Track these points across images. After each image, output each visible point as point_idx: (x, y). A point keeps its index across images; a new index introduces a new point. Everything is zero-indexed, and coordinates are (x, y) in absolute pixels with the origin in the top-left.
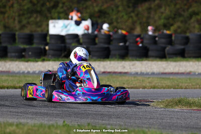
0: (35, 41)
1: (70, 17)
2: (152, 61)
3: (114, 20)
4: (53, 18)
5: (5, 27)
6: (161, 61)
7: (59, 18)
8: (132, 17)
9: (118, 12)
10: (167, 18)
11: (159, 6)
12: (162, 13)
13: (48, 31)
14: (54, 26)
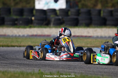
0: (25, 13)
5: (4, 4)
13: (34, 7)
14: (39, 3)
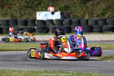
0: (29, 24)
1: (48, 10)
2: (95, 34)
3: (73, 11)
4: (38, 11)
5: (12, 16)
6: (100, 34)
7: (42, 11)
8: (83, 9)
9: (76, 6)
10: (103, 10)
11: (99, 3)
12: (101, 7)
13: (36, 18)
14: (39, 15)
